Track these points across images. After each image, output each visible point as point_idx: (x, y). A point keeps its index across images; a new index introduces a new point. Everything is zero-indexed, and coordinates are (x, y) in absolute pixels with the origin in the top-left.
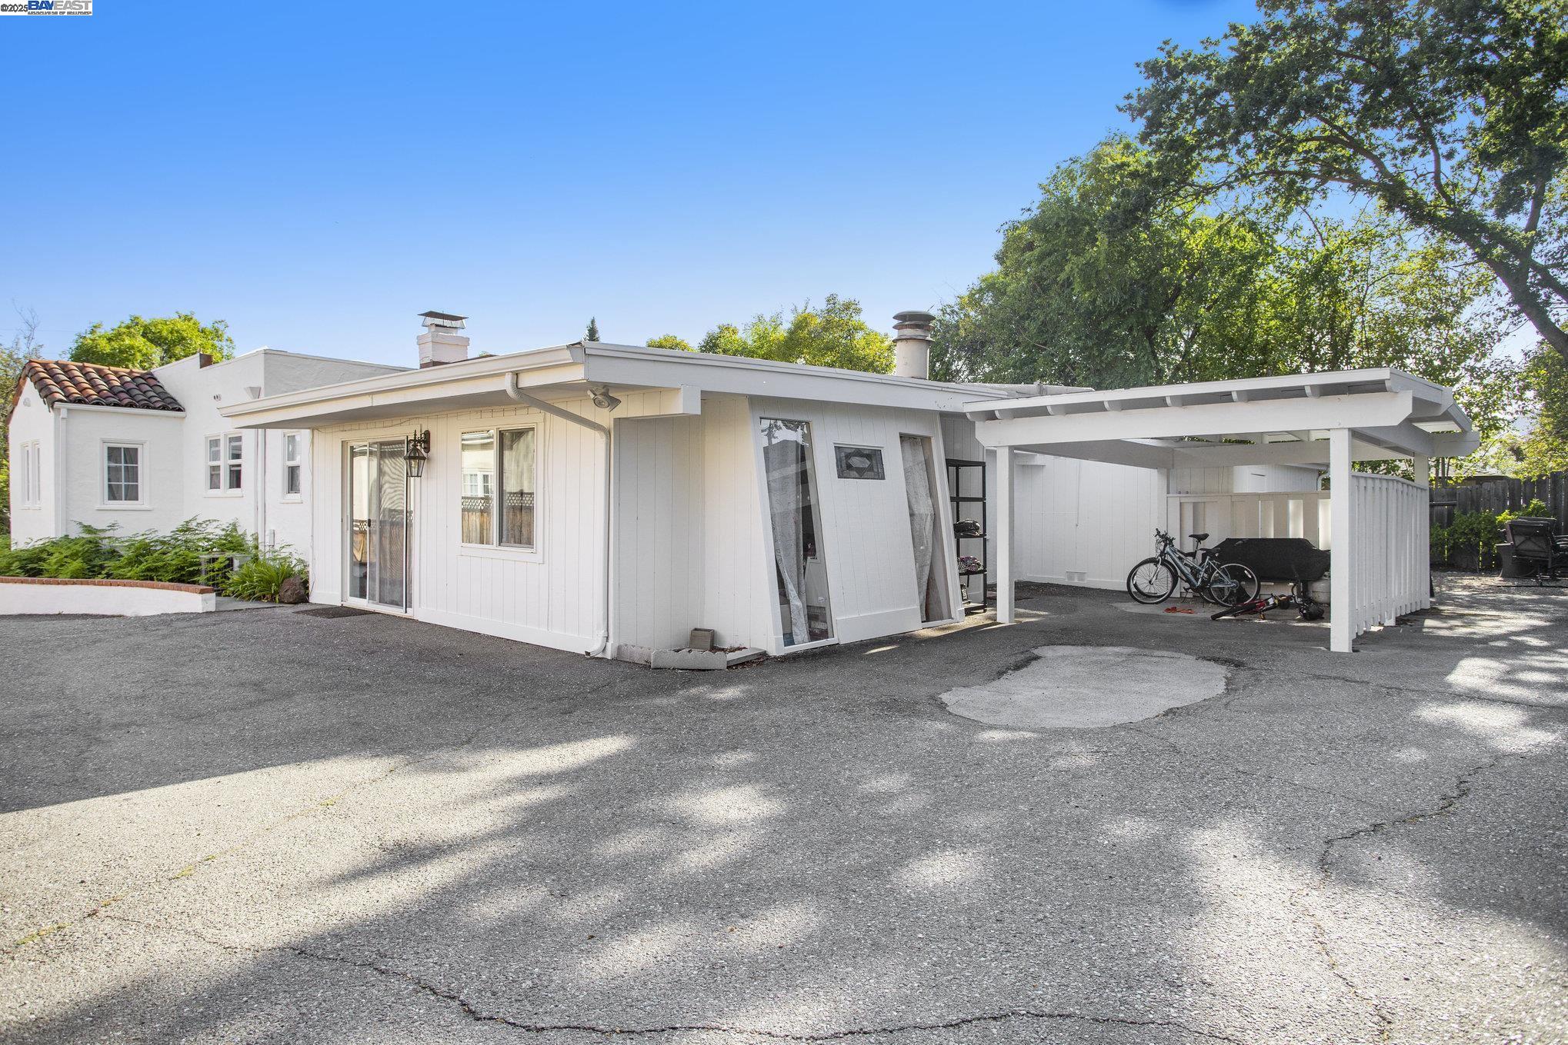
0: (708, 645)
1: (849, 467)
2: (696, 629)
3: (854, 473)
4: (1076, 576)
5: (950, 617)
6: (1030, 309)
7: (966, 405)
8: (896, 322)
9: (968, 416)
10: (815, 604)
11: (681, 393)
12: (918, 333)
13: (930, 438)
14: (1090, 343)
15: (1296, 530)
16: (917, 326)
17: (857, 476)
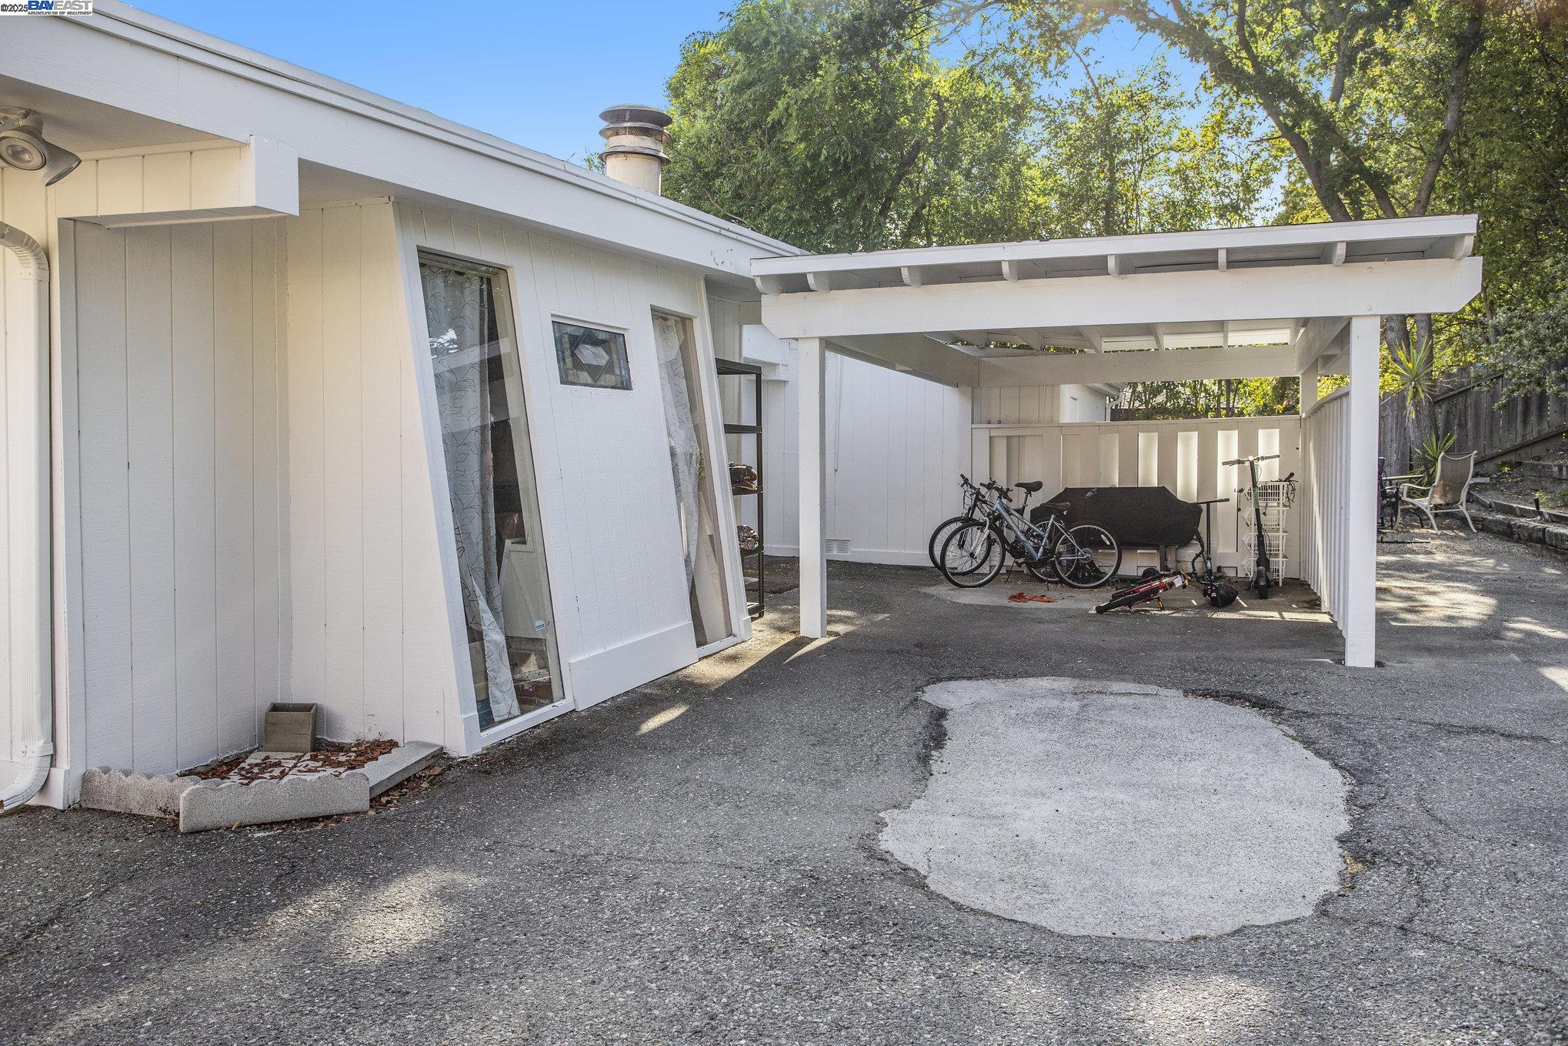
0: (307, 742)
1: (578, 365)
2: (275, 708)
3: (585, 376)
4: (835, 546)
5: (730, 634)
6: (720, 164)
7: (755, 263)
8: (604, 124)
9: (758, 283)
10: (522, 633)
11: (251, 156)
12: (646, 143)
13: (690, 319)
14: (807, 215)
15: (1149, 476)
16: (645, 132)
17: (590, 381)
